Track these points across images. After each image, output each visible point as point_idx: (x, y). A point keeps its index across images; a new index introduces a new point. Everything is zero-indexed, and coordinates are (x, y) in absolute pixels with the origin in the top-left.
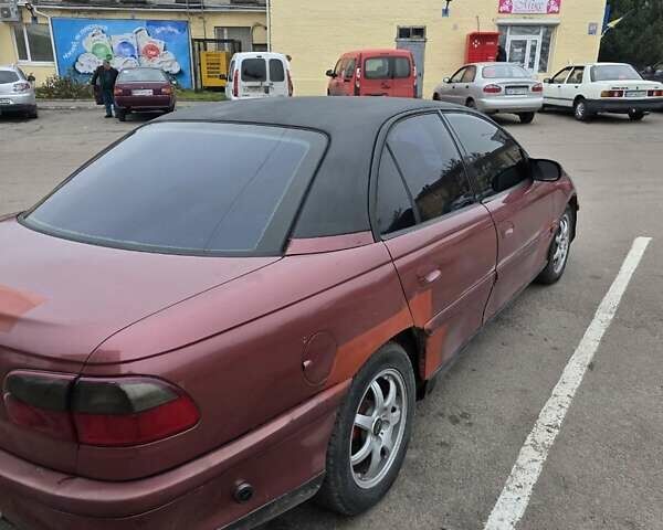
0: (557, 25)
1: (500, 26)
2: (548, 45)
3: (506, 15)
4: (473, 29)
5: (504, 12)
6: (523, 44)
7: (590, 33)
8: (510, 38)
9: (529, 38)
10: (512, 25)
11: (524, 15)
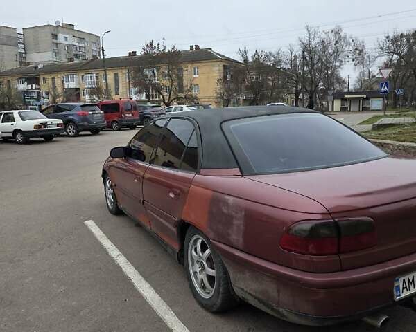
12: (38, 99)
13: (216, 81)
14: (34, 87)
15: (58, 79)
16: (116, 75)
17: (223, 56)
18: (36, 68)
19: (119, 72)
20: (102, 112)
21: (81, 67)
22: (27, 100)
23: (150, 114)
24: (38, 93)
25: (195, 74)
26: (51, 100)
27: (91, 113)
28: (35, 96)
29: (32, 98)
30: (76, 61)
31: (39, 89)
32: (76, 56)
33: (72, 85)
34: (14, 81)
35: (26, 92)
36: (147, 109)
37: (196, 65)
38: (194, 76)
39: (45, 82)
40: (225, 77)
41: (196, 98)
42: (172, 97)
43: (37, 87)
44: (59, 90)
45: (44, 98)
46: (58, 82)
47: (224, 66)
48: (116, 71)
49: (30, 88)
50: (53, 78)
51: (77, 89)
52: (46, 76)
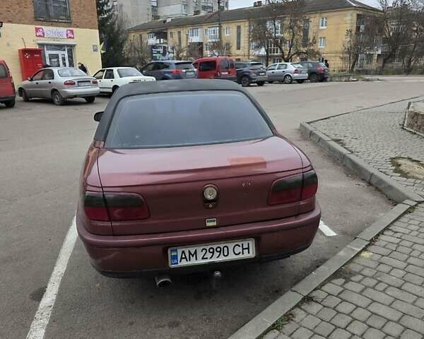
0: (75, 45)
1: (39, 44)
2: (72, 58)
3: (41, 38)
4: (22, 47)
5: (40, 36)
6: (57, 56)
7: (95, 51)
8: (47, 53)
9: (60, 53)
10: (47, 45)
11: (54, 39)
12: (164, 54)
13: (345, 32)
14: (162, 42)
15: (184, 32)
16: (239, 27)
17: (360, 3)
18: (165, 22)
19: (242, 25)
20: (195, 70)
21: (206, 20)
22: (154, 55)
23: (249, 72)
24: (165, 48)
25: (322, 25)
26: (175, 54)
27: (184, 71)
28: (161, 50)
29: (159, 52)
30: (203, 13)
31: (166, 43)
32: (204, 8)
33: (196, 39)
34: (145, 35)
35: (153, 47)
36: (246, 67)
37: (325, 15)
38: (321, 28)
39: (172, 37)
40: (358, 28)
41: (318, 53)
42: (292, 52)
43: (165, 41)
44: (184, 45)
45: (169, 53)
46: (183, 36)
47: (358, 15)
48: (239, 24)
49: (158, 42)
50: (179, 32)
51: (201, 44)
52: (173, 31)
